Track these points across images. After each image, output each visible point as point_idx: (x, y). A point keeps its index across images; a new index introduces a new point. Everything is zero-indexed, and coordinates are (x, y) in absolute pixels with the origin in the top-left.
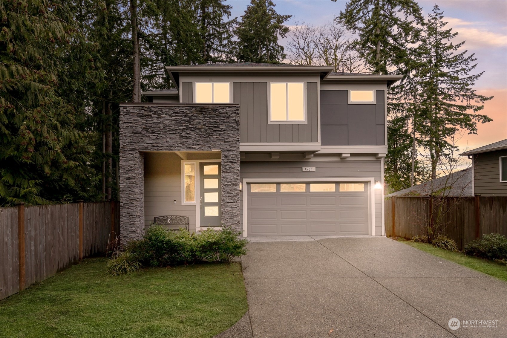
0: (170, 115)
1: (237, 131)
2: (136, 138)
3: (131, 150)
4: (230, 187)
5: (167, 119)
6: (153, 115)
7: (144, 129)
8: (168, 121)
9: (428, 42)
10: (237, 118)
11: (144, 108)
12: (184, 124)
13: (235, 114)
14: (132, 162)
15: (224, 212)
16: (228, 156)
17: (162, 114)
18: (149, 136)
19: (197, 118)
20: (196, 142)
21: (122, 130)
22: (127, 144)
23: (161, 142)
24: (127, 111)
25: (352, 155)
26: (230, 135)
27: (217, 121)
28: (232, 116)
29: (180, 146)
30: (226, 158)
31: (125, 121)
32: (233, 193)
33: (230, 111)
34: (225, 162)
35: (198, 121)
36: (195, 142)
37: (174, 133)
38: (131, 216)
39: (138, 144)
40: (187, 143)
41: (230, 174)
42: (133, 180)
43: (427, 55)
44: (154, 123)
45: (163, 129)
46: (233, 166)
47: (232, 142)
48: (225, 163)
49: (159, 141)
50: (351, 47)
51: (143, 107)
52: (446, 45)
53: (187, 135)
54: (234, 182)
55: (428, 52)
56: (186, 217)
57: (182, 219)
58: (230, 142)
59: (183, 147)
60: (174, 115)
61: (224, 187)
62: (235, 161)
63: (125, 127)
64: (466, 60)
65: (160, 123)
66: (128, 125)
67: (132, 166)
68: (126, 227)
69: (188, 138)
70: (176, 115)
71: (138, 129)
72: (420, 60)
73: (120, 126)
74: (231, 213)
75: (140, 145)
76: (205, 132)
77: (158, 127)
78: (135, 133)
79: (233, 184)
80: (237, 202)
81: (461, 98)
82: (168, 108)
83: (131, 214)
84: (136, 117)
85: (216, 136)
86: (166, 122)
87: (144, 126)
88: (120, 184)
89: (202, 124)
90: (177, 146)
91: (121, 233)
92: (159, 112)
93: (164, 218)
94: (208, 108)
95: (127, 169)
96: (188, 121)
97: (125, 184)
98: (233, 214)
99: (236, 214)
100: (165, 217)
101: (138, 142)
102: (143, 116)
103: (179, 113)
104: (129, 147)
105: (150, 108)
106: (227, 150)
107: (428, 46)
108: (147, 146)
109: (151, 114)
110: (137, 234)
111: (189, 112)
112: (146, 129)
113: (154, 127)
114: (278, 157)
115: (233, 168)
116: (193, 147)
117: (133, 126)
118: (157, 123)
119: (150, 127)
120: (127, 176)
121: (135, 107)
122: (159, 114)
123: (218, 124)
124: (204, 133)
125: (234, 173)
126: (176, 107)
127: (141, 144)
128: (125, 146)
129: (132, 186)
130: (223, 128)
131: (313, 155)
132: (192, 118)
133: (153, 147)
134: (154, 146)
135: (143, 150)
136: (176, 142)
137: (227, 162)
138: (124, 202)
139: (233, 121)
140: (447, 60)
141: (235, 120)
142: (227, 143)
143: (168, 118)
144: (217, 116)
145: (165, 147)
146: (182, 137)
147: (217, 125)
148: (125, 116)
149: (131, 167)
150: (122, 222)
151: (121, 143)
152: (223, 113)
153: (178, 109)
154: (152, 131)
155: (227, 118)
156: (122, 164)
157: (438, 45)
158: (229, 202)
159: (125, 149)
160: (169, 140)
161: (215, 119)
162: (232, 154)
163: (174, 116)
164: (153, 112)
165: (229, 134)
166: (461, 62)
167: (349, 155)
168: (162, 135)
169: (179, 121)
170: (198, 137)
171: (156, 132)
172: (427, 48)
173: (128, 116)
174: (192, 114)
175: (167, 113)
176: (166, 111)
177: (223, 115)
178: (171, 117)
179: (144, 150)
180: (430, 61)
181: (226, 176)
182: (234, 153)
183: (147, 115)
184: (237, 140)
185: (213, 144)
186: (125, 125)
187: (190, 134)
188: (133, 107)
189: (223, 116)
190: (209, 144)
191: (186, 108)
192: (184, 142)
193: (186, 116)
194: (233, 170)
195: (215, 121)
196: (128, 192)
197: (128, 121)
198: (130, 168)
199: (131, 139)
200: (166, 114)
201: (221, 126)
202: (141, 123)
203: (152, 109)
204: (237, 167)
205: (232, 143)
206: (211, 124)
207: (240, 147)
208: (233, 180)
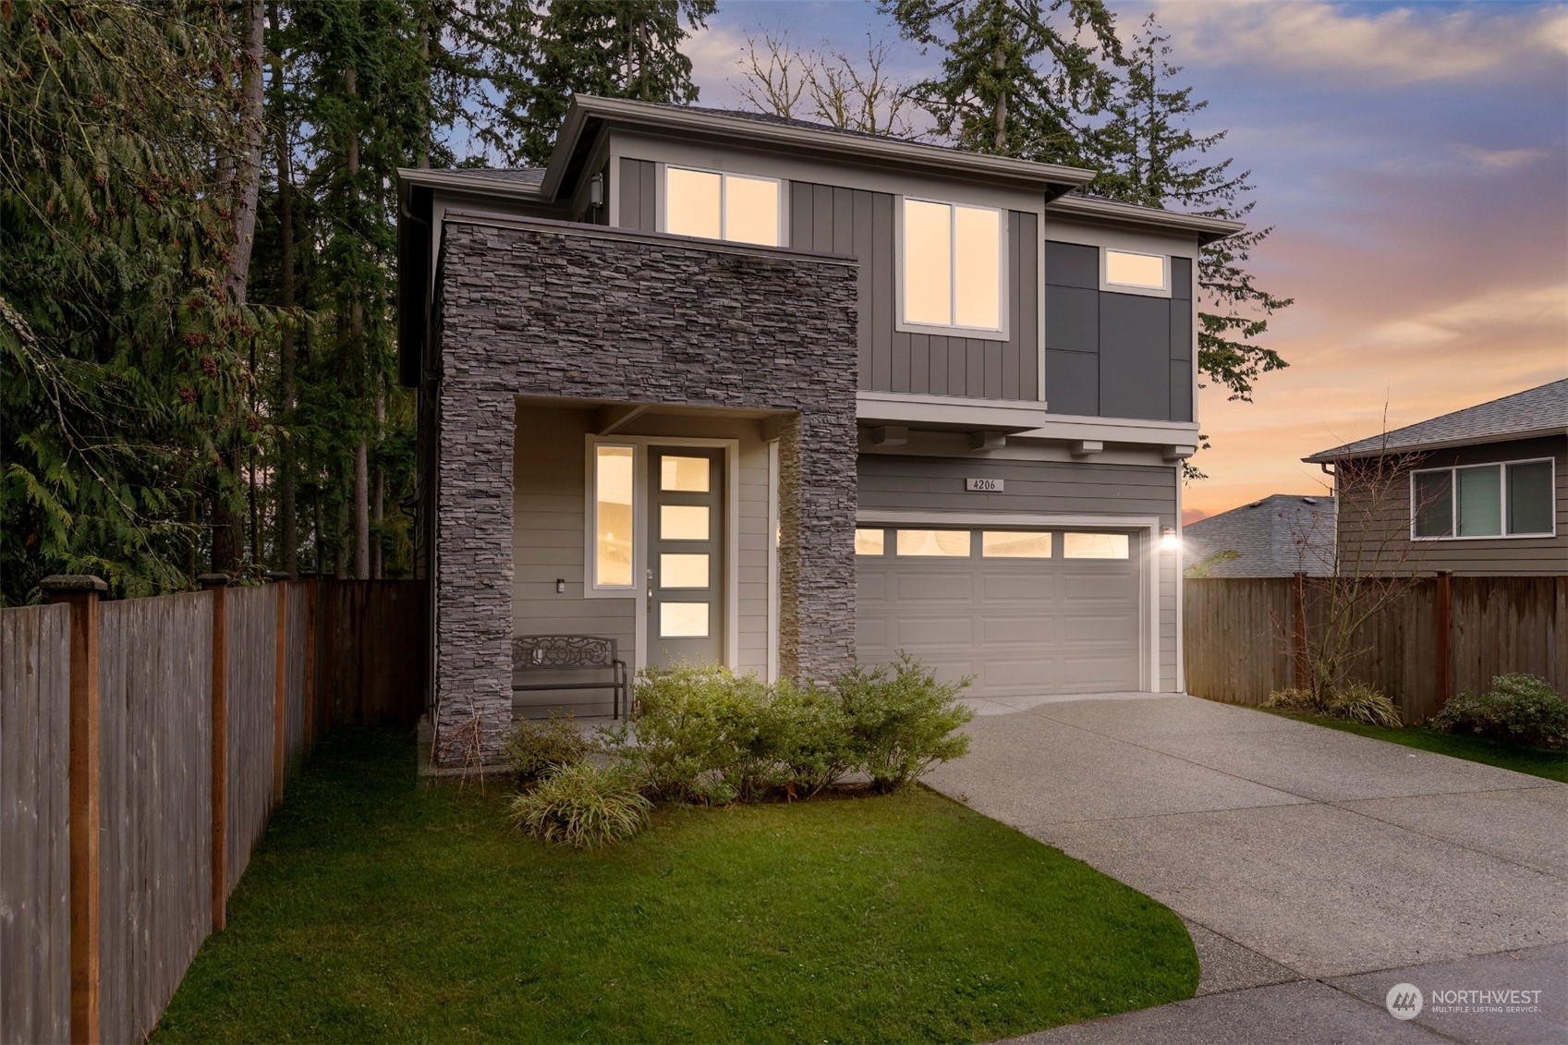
0: (631, 274)
1: (850, 350)
2: (507, 345)
3: (486, 389)
4: (828, 534)
5: (621, 288)
6: (571, 269)
7: (537, 315)
8: (625, 295)
9: (1130, 117)
10: (852, 306)
11: (538, 239)
12: (678, 310)
13: (846, 292)
14: (491, 434)
15: (808, 620)
16: (822, 431)
17: (603, 269)
18: (556, 342)
19: (723, 294)
20: (719, 377)
21: (454, 311)
22: (474, 363)
23: (596, 368)
24: (474, 241)
25: (1110, 447)
26: (831, 360)
27: (790, 309)
28: (835, 296)
29: (665, 387)
30: (815, 435)
31: (467, 280)
32: (837, 554)
33: (831, 279)
34: (812, 451)
35: (726, 302)
36: (714, 376)
37: (644, 340)
38: (483, 633)
39: (514, 368)
40: (690, 376)
41: (827, 491)
42: (493, 502)
43: (1128, 156)
44: (575, 295)
45: (606, 322)
46: (837, 465)
47: (835, 385)
48: (813, 455)
49: (590, 364)
50: (913, 94)
51: (534, 234)
52: (1176, 135)
53: (690, 350)
54: (839, 519)
55: (1130, 148)
56: (607, 640)
57: (592, 646)
58: (829, 384)
59: (674, 390)
60: (646, 273)
61: (808, 533)
62: (842, 448)
63: (463, 302)
64: (1227, 186)
65: (594, 298)
66: (478, 296)
67: (490, 447)
68: (462, 677)
69: (690, 359)
70: (654, 274)
71: (514, 313)
72: (1111, 167)
73: (446, 295)
74: (827, 621)
75: (519, 374)
76: (749, 343)
77: (590, 313)
78: (503, 327)
79: (837, 524)
80: (849, 585)
81: (1217, 294)
82: (625, 246)
83: (482, 628)
84: (509, 268)
85: (784, 361)
86: (619, 298)
87: (537, 305)
88: (442, 515)
89: (739, 314)
90: (655, 386)
91: (444, 699)
92: (594, 258)
93: (525, 645)
94: (760, 264)
95: (470, 459)
96: (694, 301)
97: (460, 513)
98: (834, 626)
99: (845, 627)
100: (530, 640)
101: (514, 363)
102: (533, 269)
103: (662, 271)
104: (479, 375)
105: (561, 241)
106: (818, 411)
107: (1131, 130)
108: (545, 378)
109: (565, 263)
110: (503, 701)
111: (696, 269)
112: (544, 317)
113: (573, 311)
114: (904, 441)
115: (837, 472)
116: (708, 391)
117: (498, 302)
118: (585, 296)
119: (562, 309)
120: (471, 485)
121: (504, 233)
122: (593, 265)
123: (793, 319)
124: (746, 347)
125: (839, 487)
126: (652, 248)
127: (524, 367)
128: (466, 371)
129: (487, 522)
130: (809, 334)
131: (1003, 442)
132: (708, 290)
133: (568, 385)
134: (572, 380)
135: (531, 391)
136: (649, 371)
137: (816, 451)
138: (457, 581)
139: (839, 316)
140: (1180, 180)
141: (844, 310)
142: (818, 387)
143: (625, 283)
144: (789, 294)
145: (614, 387)
146: (673, 356)
147: (789, 322)
148: (468, 260)
149: (488, 452)
150: (449, 658)
151: (447, 359)
152: (808, 285)
153: (659, 256)
154: (567, 324)
155: (818, 301)
156: (450, 440)
157: (1158, 131)
158: (825, 584)
159: (463, 383)
160: (626, 362)
161: (784, 304)
162: (834, 425)
163: (645, 280)
164: (571, 254)
165: (824, 355)
166: (1217, 190)
167: (1100, 447)
168: (601, 343)
169: (661, 298)
170: (727, 360)
171: (581, 330)
172: (1127, 134)
173: (477, 260)
174: (706, 278)
175: (622, 264)
176: (617, 258)
177: (809, 290)
178: (637, 280)
179: (537, 391)
180: (1135, 175)
181: (815, 498)
182: (843, 421)
183: (550, 266)
184: (851, 378)
185: (774, 386)
186: (465, 293)
187: (699, 348)
188: (496, 232)
189: (808, 295)
190: (761, 385)
191: (688, 254)
192: (678, 373)
193: (686, 282)
194: (837, 478)
195: (784, 308)
196: (472, 545)
197: (478, 282)
198: (483, 457)
199: (489, 348)
200: (617, 270)
201: (800, 326)
202: (526, 291)
203: (569, 244)
204: (847, 468)
205: (833, 389)
206: (767, 316)
207: (857, 402)
208: (836, 511)
